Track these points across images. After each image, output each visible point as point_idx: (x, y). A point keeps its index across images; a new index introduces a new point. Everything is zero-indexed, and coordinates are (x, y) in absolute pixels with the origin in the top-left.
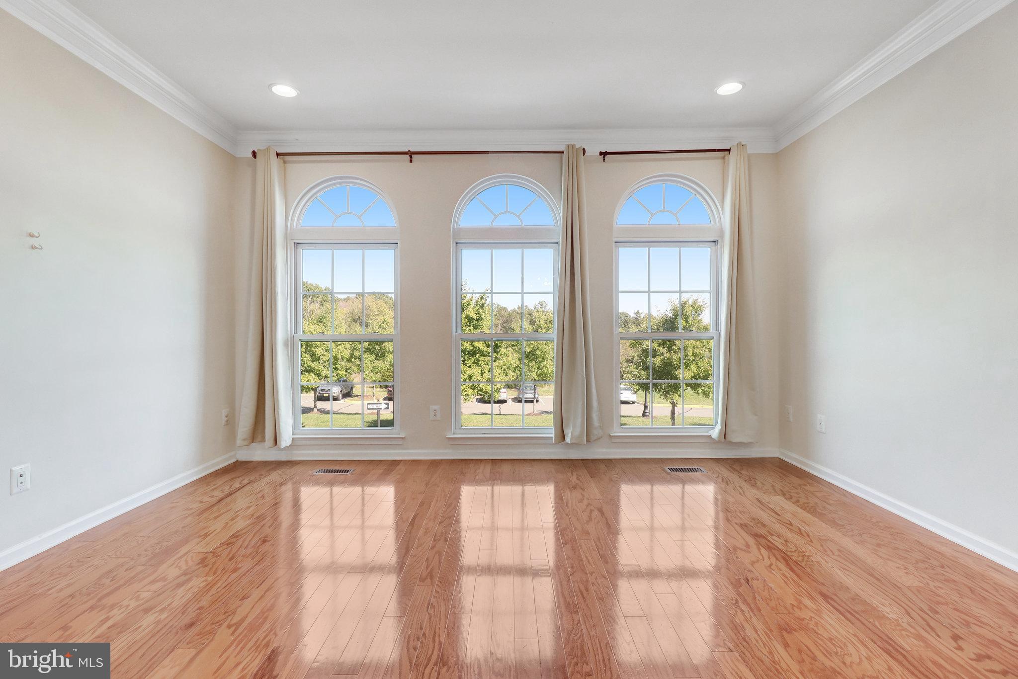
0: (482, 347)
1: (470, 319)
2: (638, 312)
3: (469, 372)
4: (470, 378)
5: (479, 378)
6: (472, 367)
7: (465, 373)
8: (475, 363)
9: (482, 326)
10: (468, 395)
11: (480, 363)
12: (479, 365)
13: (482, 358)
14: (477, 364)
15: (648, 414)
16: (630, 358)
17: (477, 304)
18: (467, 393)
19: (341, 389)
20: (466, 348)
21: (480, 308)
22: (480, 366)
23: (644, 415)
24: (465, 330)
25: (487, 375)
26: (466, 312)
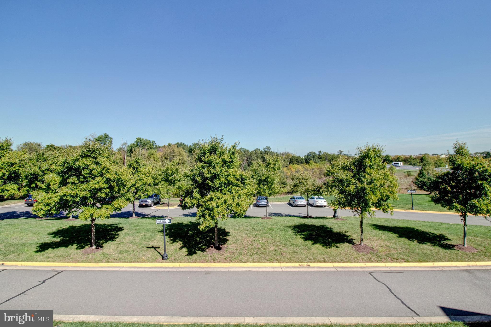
0: (234, 181)
1: (225, 162)
2: (320, 152)
3: (225, 198)
4: (225, 202)
5: (231, 202)
6: (227, 194)
7: (222, 198)
8: (228, 191)
9: (233, 166)
10: (224, 215)
11: (232, 191)
12: (231, 193)
13: (233, 188)
14: (230, 192)
15: (336, 216)
16: (326, 182)
17: (229, 151)
18: (223, 213)
19: (153, 200)
20: (222, 182)
21: (232, 154)
22: (233, 193)
23: (334, 216)
24: (222, 169)
25: (236, 201)
26: (223, 157)
